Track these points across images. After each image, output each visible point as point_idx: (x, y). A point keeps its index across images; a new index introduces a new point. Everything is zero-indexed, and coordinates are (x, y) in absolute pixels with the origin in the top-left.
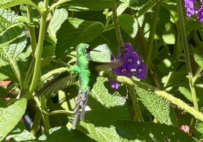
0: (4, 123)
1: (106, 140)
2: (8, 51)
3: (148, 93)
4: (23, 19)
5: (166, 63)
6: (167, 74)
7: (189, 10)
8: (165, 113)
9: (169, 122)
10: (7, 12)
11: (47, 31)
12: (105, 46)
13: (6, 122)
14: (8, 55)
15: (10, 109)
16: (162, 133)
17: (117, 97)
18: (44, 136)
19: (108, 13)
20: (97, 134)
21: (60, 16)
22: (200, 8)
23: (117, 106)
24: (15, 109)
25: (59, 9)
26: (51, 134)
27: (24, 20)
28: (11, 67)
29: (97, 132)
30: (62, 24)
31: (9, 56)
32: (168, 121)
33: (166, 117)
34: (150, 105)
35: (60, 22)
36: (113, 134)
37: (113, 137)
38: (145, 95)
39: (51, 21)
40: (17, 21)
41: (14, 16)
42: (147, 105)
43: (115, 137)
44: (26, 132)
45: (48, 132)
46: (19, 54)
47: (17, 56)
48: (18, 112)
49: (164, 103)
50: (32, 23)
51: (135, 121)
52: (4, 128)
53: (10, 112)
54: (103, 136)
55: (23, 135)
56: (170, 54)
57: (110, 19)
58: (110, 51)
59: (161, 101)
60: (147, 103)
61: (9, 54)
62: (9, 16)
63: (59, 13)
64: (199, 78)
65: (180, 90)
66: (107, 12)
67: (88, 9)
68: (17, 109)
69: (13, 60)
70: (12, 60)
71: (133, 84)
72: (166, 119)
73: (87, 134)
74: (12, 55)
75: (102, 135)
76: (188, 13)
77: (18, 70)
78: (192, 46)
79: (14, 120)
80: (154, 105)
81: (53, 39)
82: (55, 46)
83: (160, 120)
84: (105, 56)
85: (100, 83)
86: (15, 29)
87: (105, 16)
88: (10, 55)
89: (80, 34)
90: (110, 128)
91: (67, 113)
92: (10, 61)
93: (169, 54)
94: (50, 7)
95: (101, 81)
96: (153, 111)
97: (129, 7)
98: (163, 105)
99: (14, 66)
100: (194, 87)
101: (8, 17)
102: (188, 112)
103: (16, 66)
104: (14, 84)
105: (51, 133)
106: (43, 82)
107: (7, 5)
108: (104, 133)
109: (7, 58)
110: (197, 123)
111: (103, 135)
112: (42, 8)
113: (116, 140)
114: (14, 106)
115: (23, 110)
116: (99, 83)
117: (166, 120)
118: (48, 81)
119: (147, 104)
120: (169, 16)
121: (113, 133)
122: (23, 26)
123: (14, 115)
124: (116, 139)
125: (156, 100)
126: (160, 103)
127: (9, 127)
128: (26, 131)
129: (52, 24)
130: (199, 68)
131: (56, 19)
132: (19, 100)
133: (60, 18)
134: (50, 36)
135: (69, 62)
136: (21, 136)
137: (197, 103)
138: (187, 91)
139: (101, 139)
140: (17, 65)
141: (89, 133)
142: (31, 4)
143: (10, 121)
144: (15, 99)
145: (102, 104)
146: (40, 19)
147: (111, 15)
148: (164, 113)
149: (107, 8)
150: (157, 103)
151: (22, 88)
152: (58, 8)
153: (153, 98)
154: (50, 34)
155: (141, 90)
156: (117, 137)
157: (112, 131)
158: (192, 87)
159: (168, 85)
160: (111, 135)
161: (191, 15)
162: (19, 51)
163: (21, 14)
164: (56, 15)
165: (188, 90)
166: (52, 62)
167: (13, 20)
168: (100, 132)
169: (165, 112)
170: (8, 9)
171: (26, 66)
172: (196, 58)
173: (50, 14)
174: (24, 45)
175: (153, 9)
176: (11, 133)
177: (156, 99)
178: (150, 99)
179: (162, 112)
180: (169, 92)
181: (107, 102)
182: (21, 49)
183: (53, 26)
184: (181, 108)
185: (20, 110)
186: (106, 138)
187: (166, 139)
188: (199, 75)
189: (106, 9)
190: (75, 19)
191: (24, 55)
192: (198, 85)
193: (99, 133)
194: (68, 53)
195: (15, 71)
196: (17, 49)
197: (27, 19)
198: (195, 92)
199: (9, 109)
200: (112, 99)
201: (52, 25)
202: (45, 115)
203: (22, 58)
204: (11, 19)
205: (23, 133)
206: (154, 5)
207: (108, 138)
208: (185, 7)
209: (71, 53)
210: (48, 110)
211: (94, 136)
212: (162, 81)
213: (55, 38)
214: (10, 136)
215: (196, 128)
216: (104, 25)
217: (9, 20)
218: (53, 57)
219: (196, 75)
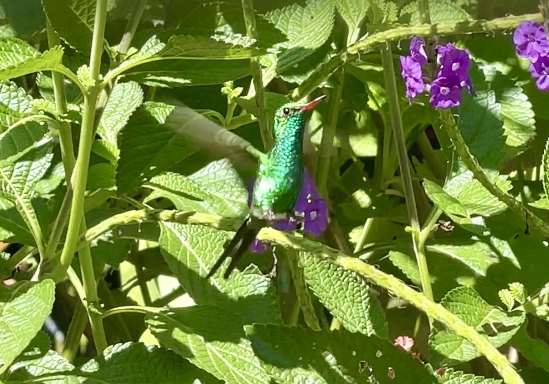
0: (5, 336)
1: (229, 371)
2: (11, 175)
3: (322, 266)
4: (44, 105)
5: (360, 199)
6: (362, 223)
7: (411, 82)
8: (360, 310)
9: (368, 330)
10: (8, 90)
11: (97, 132)
12: (225, 164)
13: (11, 332)
14: (11, 185)
15: (18, 305)
16: (354, 353)
17: (253, 275)
18: (92, 363)
19: (231, 90)
20: (211, 357)
21: (126, 99)
22: (437, 78)
23: (253, 295)
24: (29, 304)
25: (123, 84)
26: (109, 359)
27: (46, 106)
28: (18, 212)
29: (210, 353)
30: (130, 117)
31: (13, 188)
32: (366, 328)
33: (362, 320)
34: (328, 293)
35: (125, 111)
36: (245, 357)
37: (245, 365)
38: (315, 271)
39: (105, 110)
40: (29, 110)
41: (23, 98)
42: (320, 294)
43: (250, 364)
44: (54, 356)
45: (103, 354)
46: (36, 182)
47: (32, 188)
48: (36, 311)
49: (358, 288)
50: (64, 113)
51: (293, 327)
52: (7, 345)
53: (19, 310)
54: (224, 363)
55: (47, 362)
56: (367, 178)
57: (236, 104)
58: (235, 173)
59: (351, 284)
60: (321, 287)
61: (14, 183)
62: (13, 99)
63: (124, 91)
64: (434, 232)
65: (391, 259)
66: (229, 88)
67: (187, 81)
68: (34, 303)
69: (24, 195)
70: (20, 195)
71: (289, 245)
72: (363, 324)
73: (188, 359)
74: (20, 186)
75: (220, 359)
76: (410, 88)
77: (34, 218)
78: (417, 160)
79: (27, 327)
80: (335, 292)
81: (112, 150)
82: (115, 164)
83: (349, 325)
84: (225, 186)
85: (215, 244)
86: (27, 128)
87: (226, 96)
88: (16, 185)
89: (170, 139)
90: (240, 345)
91: (144, 312)
92: (15, 199)
93: (365, 179)
94: (104, 76)
95: (217, 242)
96: (334, 305)
97: (276, 77)
98: (354, 292)
99: (25, 209)
100: (423, 250)
101: (9, 102)
102: (411, 303)
103: (30, 209)
104: (26, 248)
105: (110, 356)
106: (90, 244)
107: (7, 73)
108: (225, 355)
109: (10, 192)
110: (432, 334)
111: (224, 360)
112: (86, 80)
113: (253, 372)
114: (28, 297)
115: (49, 306)
116: (213, 245)
117: (361, 325)
118: (100, 242)
119: (321, 290)
120: (364, 95)
121: (247, 355)
122: (45, 120)
123: (28, 317)
124: (253, 370)
125: (339, 282)
126: (349, 288)
127: (18, 344)
128: (54, 354)
129: (109, 116)
130: (435, 209)
131: (117, 105)
132: (39, 284)
133: (125, 103)
134: (103, 143)
135: (146, 200)
136: (41, 364)
137: (430, 286)
138: (406, 259)
139: (220, 369)
140: (32, 207)
141: (192, 356)
142: (61, 70)
143: (20, 329)
144: (28, 282)
145: (221, 290)
146: (81, 106)
147: (239, 96)
148: (358, 310)
149: (231, 80)
150: (343, 289)
151: (44, 257)
152: (120, 81)
153: (333, 276)
154: (103, 137)
155: (308, 258)
156: (255, 364)
157: (243, 351)
158: (418, 251)
159: (365, 247)
160: (240, 359)
161: (417, 93)
162: (35, 175)
163: (40, 94)
164: (115, 97)
165: (408, 258)
166: (109, 200)
167: (21, 107)
168: (217, 353)
169: (360, 307)
170: (9, 85)
171: (51, 208)
172: (427, 188)
173: (103, 93)
174: (47, 163)
175: (331, 80)
176: (21, 358)
177: (339, 280)
178: (327, 279)
179: (354, 308)
180: (370, 261)
181: (231, 286)
182: (40, 171)
183: (109, 120)
184: (397, 294)
185: (42, 306)
186: (230, 366)
187: (362, 367)
188: (433, 225)
189: (228, 81)
190: (159, 104)
191: (47, 185)
192: (432, 247)
193: (215, 356)
194: (145, 179)
195: (28, 220)
196: (31, 173)
197: (54, 105)
198: (425, 263)
199: (17, 303)
200: (241, 280)
201: (107, 119)
202: (95, 316)
203: (42, 192)
204: (17, 105)
205: (46, 358)
206: (334, 72)
207: (233, 367)
208: (402, 76)
209: (151, 181)
210: (102, 305)
211: (203, 363)
212: (350, 238)
213: (116, 147)
214: (18, 363)
215: (431, 343)
216: (223, 117)
217: (13, 106)
218: (110, 189)
219: (427, 226)
